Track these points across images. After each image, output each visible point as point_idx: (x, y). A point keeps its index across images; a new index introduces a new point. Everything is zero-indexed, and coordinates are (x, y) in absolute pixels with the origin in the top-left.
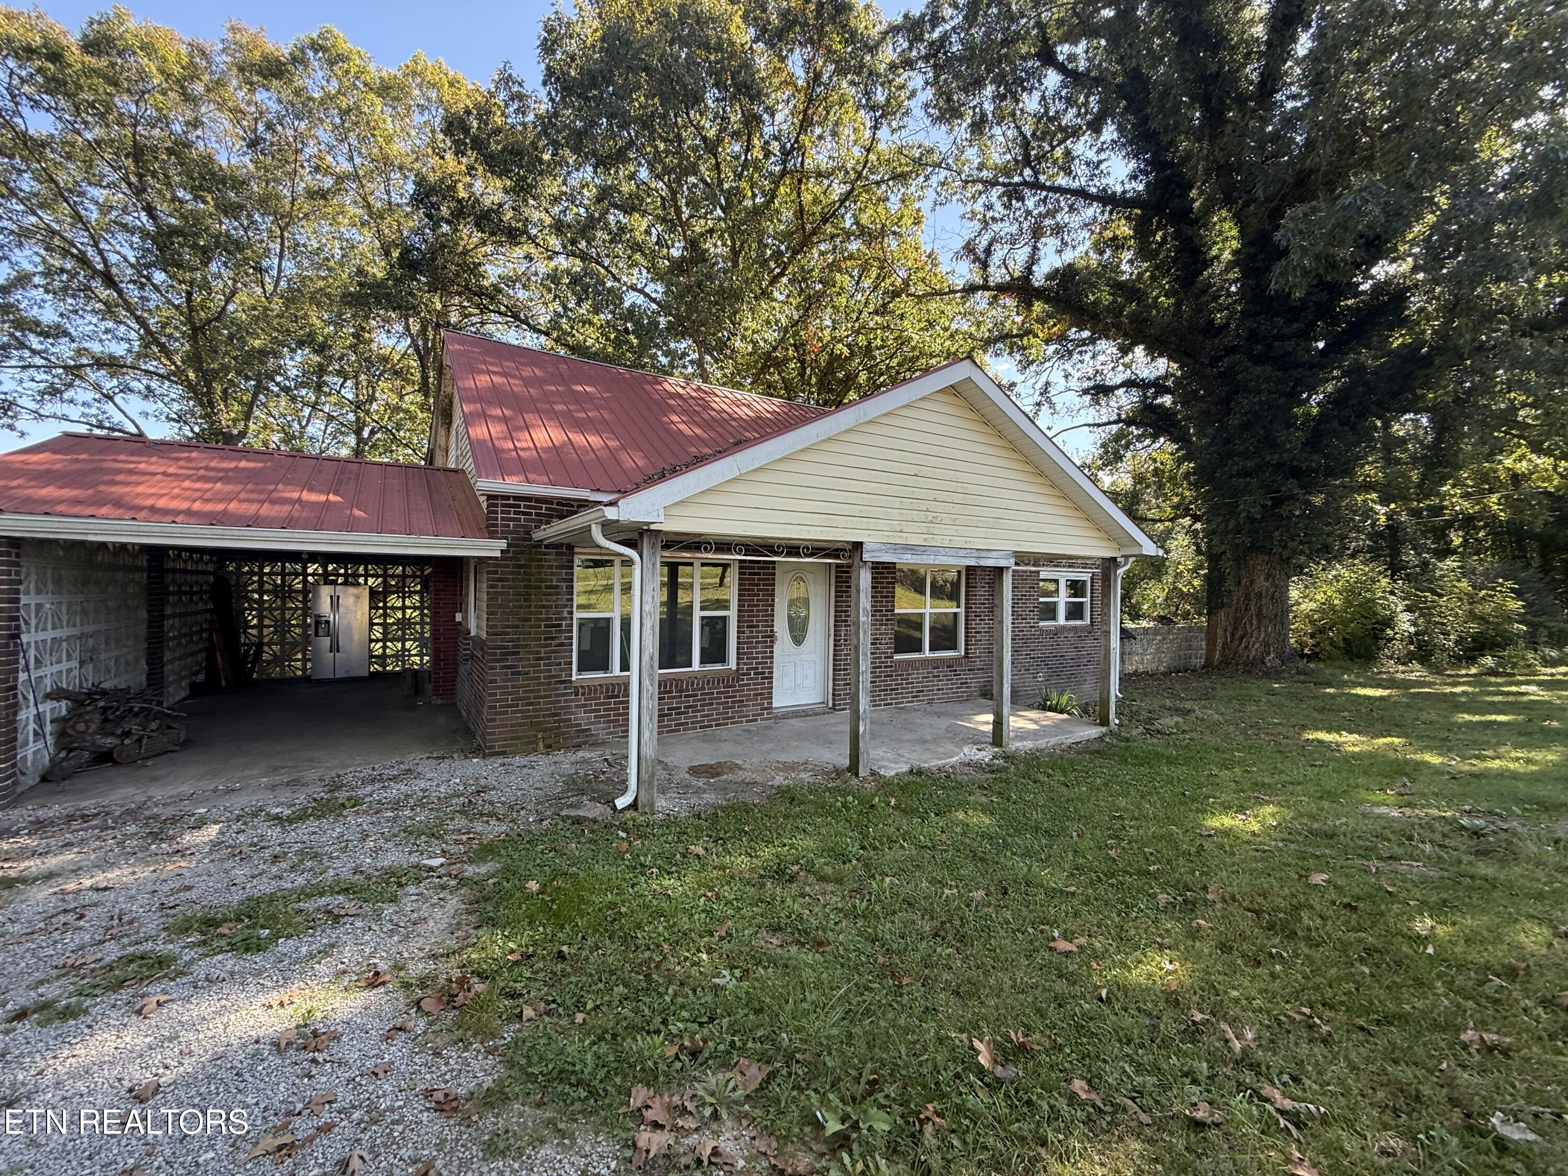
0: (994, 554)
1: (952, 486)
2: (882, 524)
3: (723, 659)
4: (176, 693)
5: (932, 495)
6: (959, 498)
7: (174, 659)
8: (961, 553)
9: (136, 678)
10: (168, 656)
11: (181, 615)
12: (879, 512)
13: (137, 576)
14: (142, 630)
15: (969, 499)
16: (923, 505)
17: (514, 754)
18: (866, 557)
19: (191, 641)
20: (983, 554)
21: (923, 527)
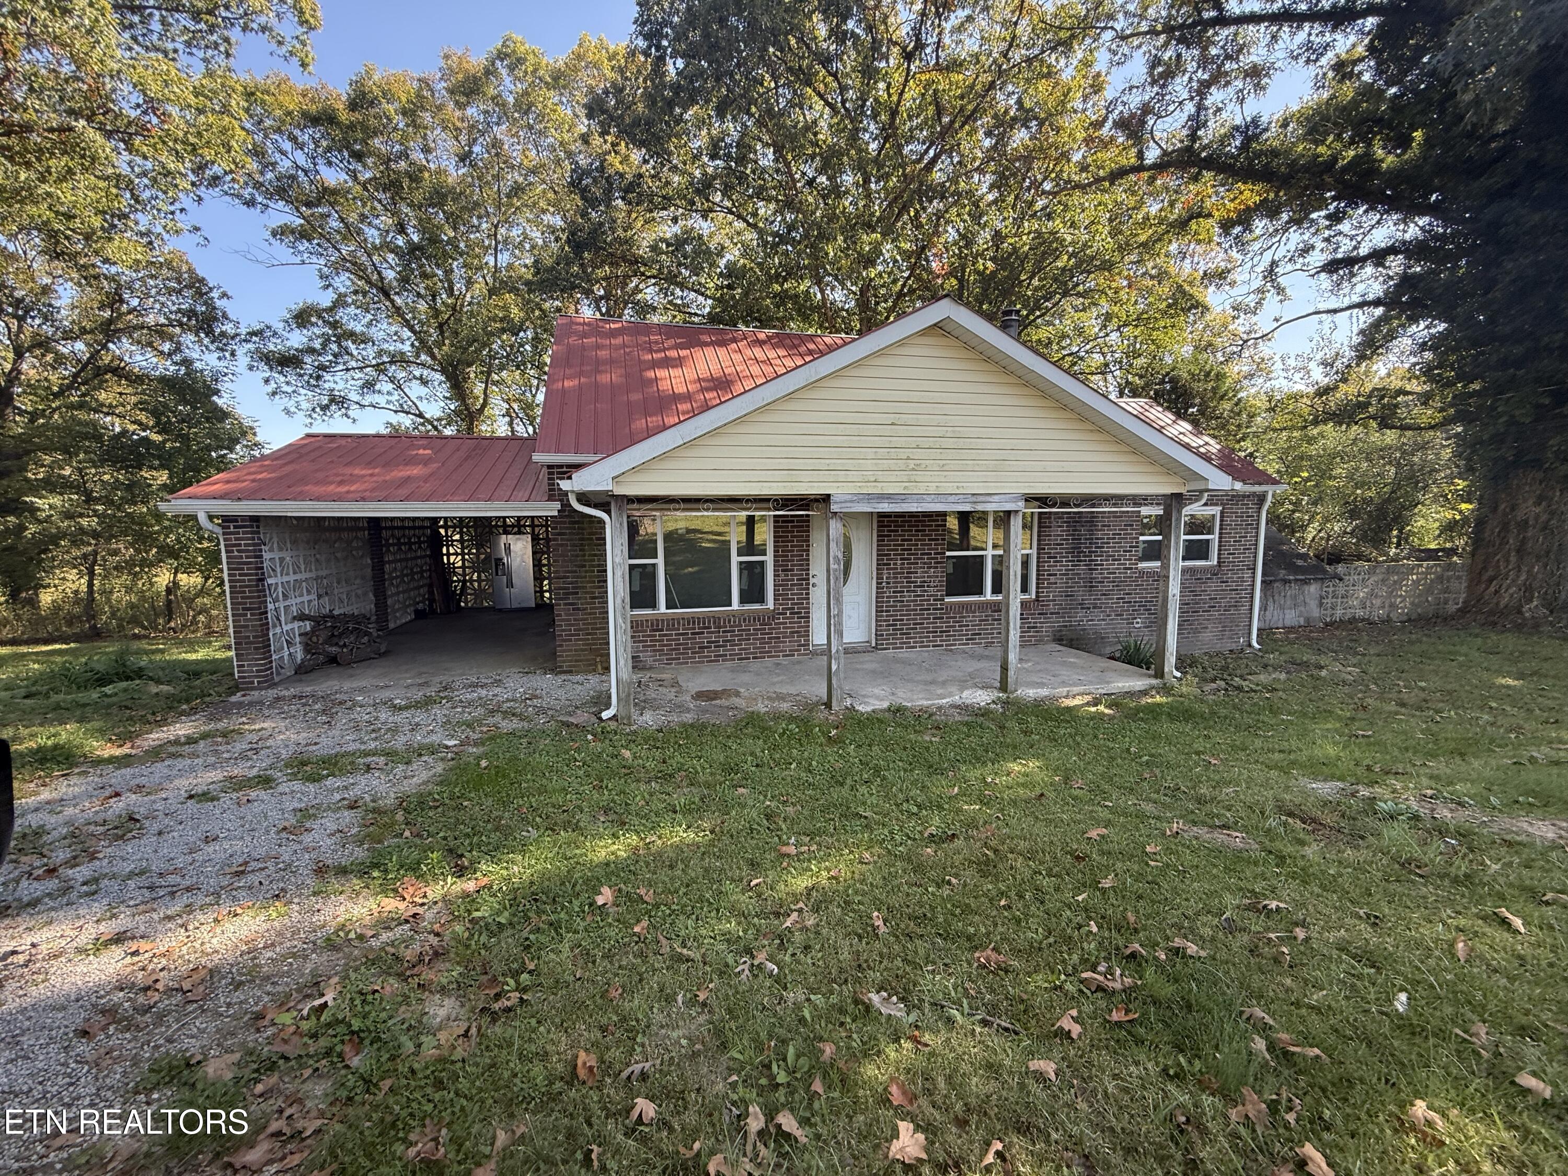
0: (996, 498)
1: (940, 431)
2: (852, 476)
3: (761, 600)
4: (401, 617)
5: (913, 442)
6: (949, 443)
7: (398, 593)
8: (951, 499)
9: (367, 606)
10: (391, 591)
11: (400, 561)
12: (849, 464)
13: (360, 534)
14: (368, 572)
15: (961, 443)
16: (903, 454)
17: (578, 673)
18: (834, 508)
19: (413, 579)
20: (981, 498)
21: (903, 476)
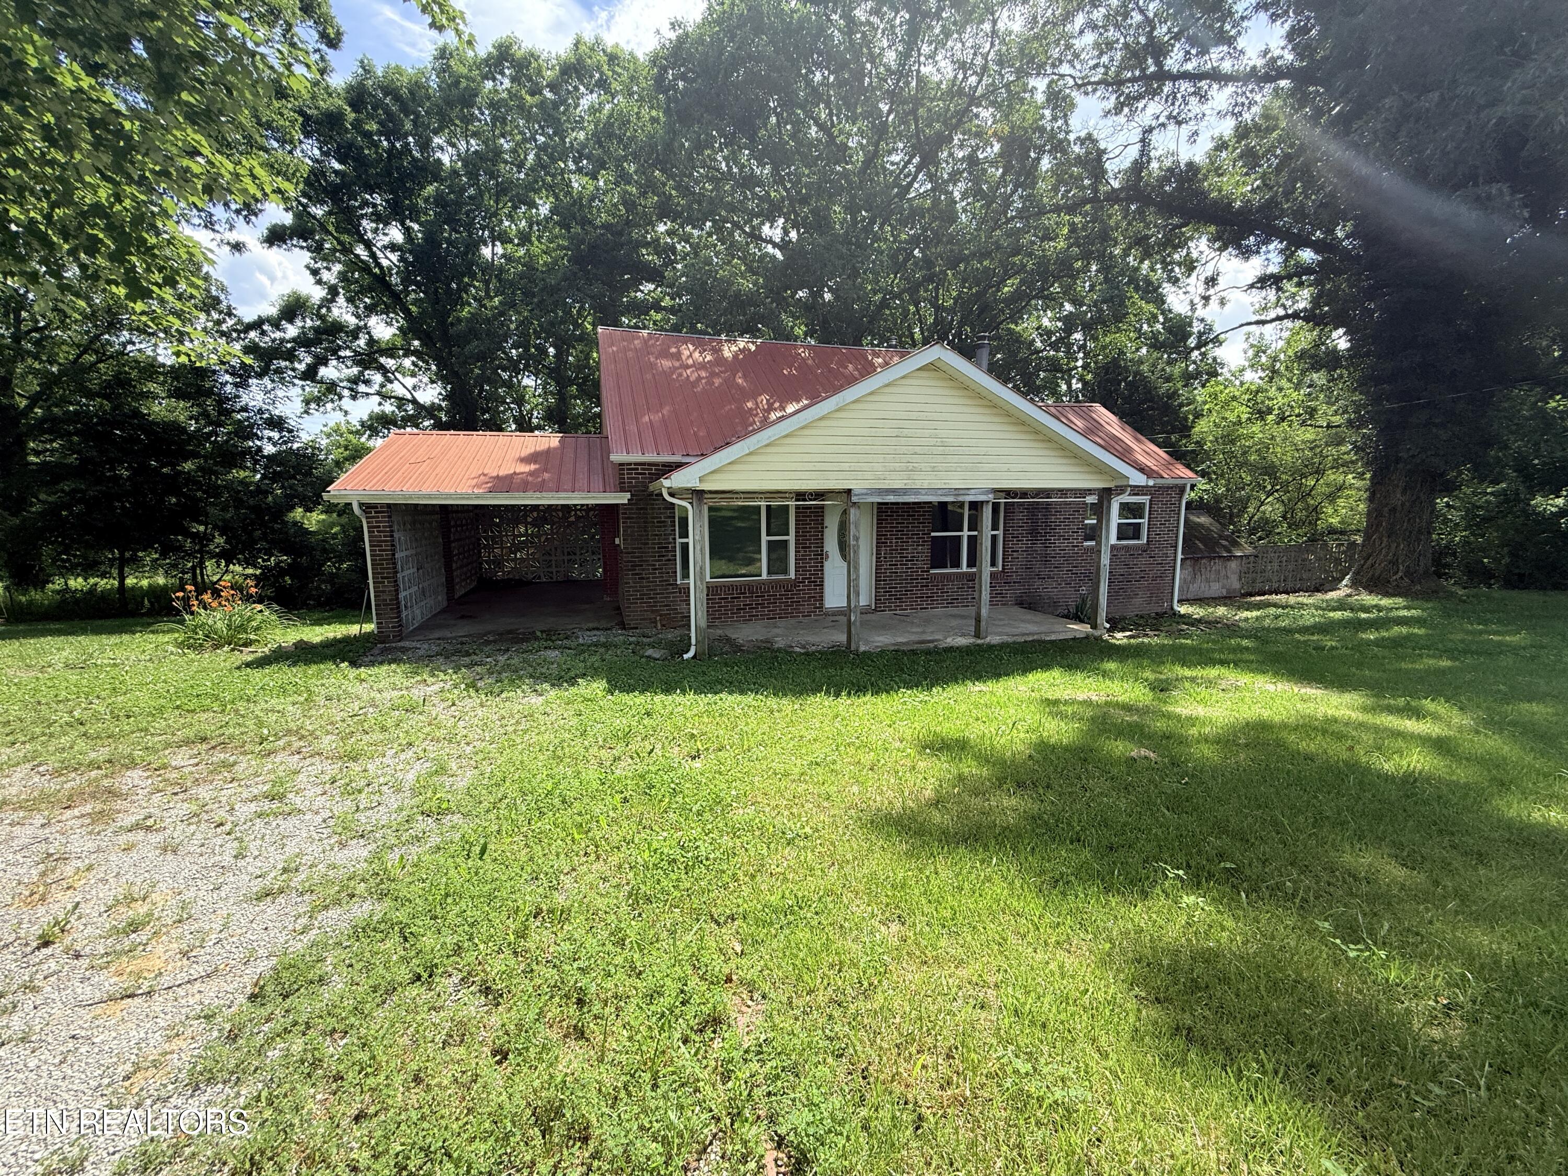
0: (972, 491)
1: (932, 442)
2: (868, 475)
3: (785, 571)
5: (912, 450)
12: (865, 466)
15: (947, 450)
16: (905, 458)
17: (643, 629)
18: (854, 499)
20: (959, 492)
